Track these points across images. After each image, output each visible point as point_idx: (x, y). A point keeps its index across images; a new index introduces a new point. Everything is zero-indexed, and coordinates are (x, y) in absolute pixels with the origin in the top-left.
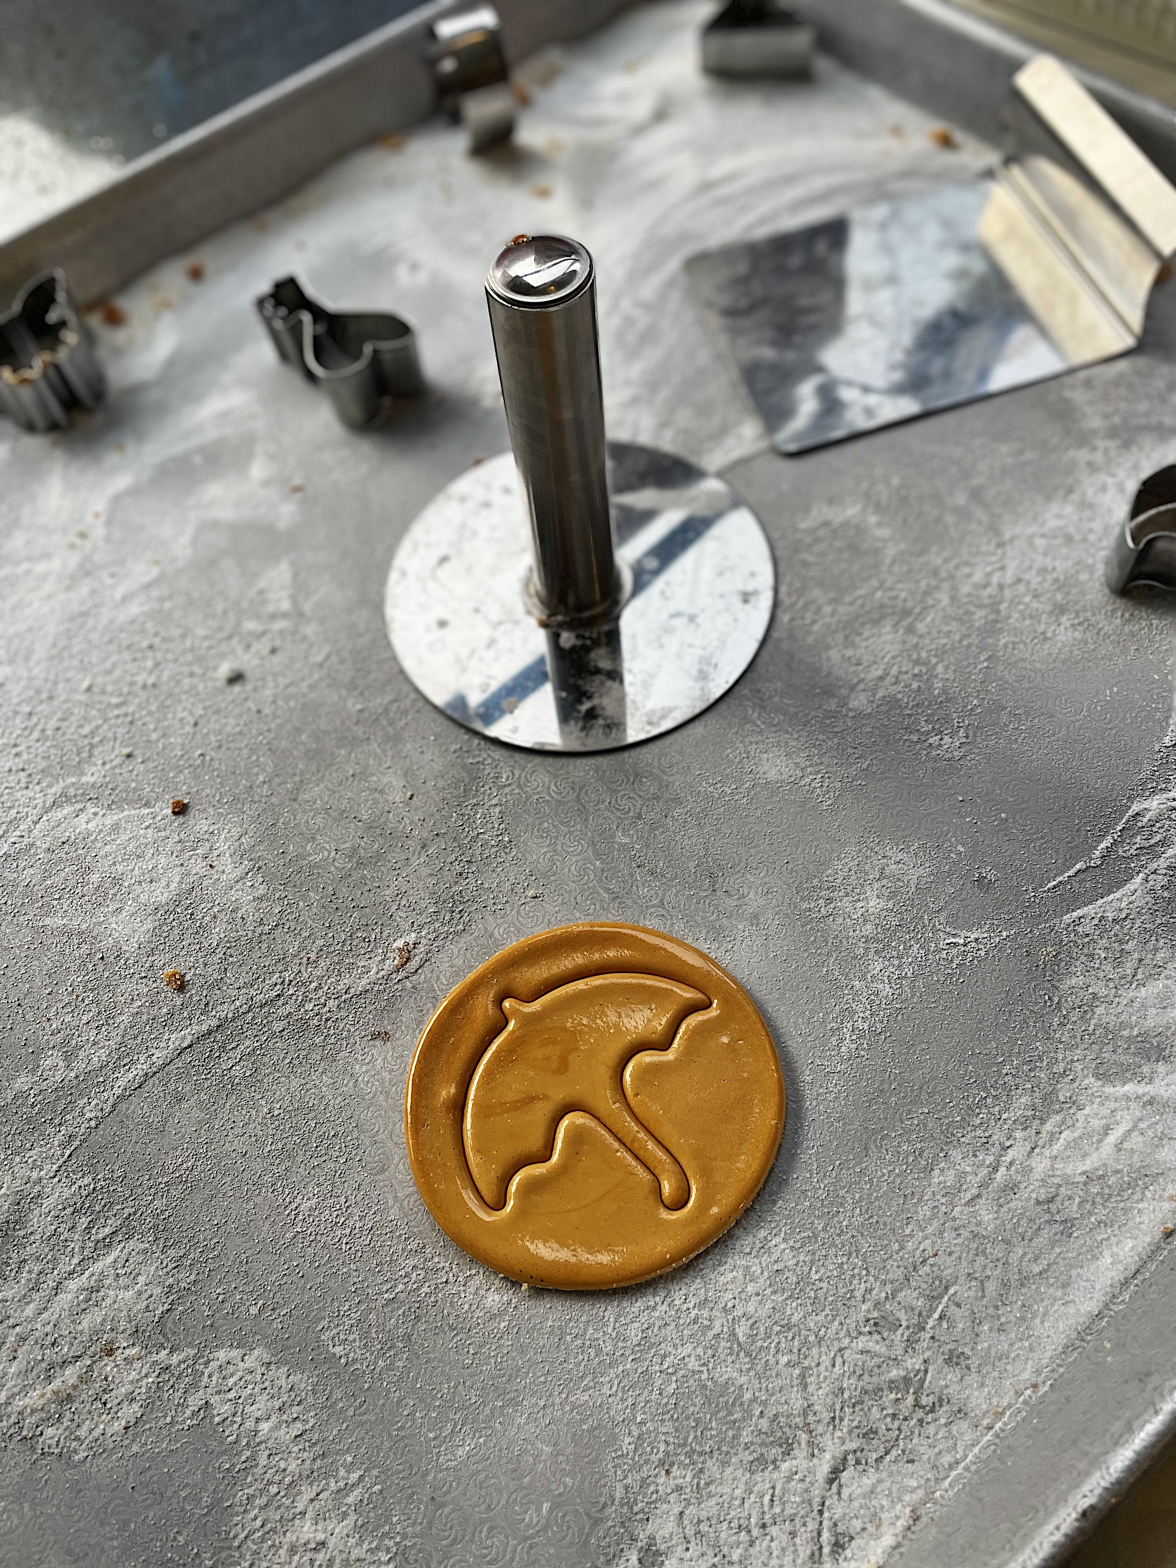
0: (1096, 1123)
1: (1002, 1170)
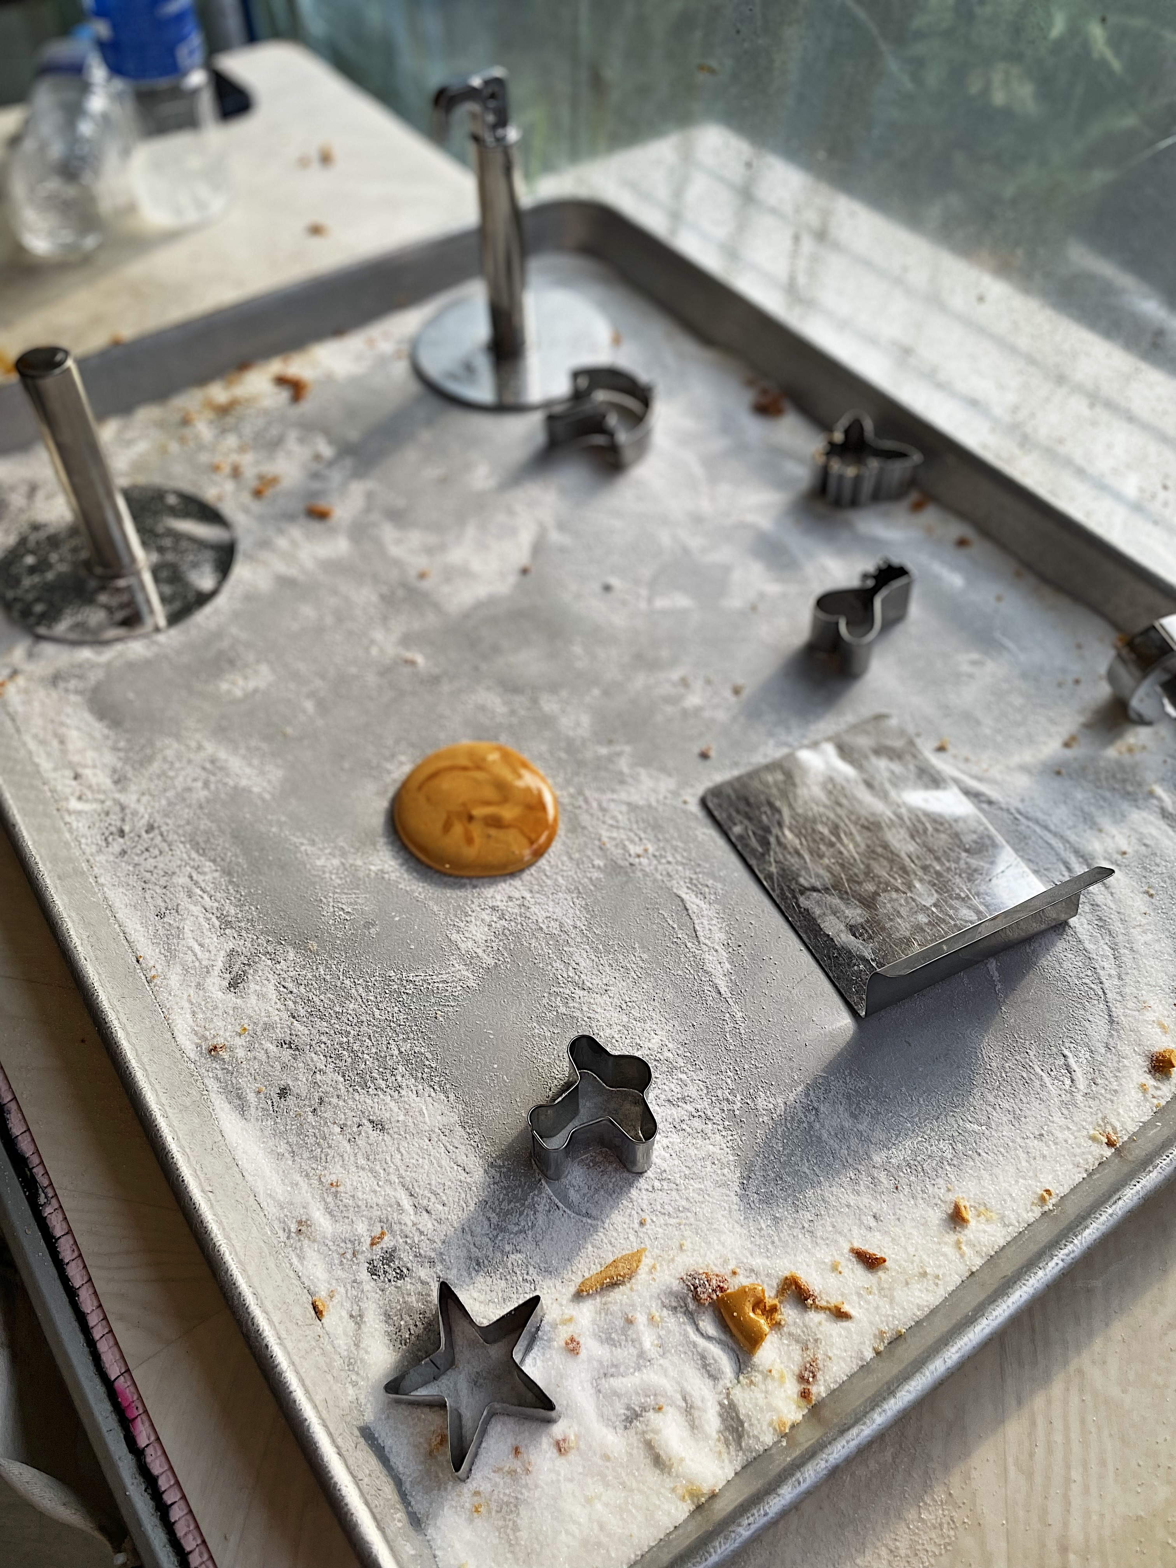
0: (207, 941)
1: (201, 893)
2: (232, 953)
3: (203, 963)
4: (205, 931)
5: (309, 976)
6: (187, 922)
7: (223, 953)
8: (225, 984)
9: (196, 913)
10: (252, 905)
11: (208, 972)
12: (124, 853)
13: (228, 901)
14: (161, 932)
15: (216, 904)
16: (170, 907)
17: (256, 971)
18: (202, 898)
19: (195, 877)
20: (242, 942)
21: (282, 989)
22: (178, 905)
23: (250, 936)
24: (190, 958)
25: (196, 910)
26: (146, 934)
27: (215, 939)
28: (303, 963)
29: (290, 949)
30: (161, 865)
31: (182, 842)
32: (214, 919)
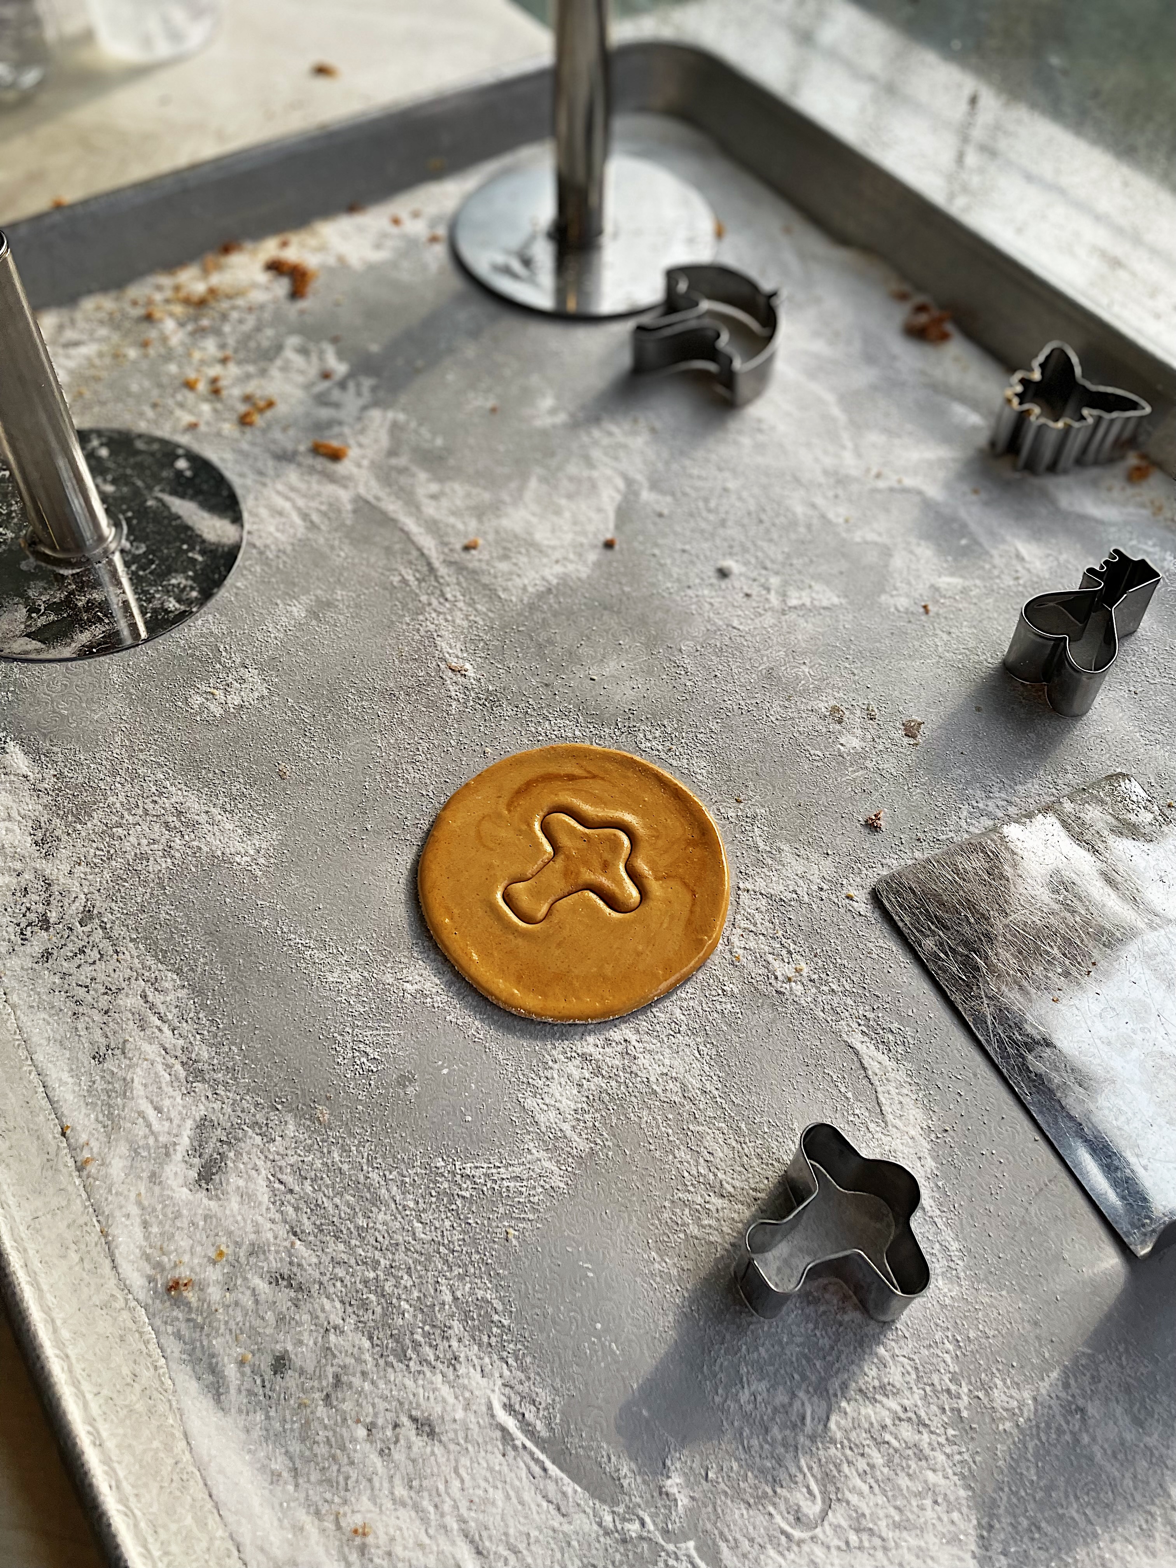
0: (167, 1103)
1: (159, 1023)
2: (203, 1125)
3: (161, 1139)
4: (164, 1085)
5: (318, 1164)
6: (138, 1070)
7: (189, 1123)
8: (193, 1174)
9: (151, 1056)
10: (235, 1044)
11: (167, 1154)
12: (47, 955)
13: (198, 1037)
14: (100, 1085)
15: (181, 1042)
16: (112, 1046)
17: (238, 1154)
18: (160, 1030)
19: (150, 999)
20: (217, 1105)
21: (277, 1185)
22: (125, 1041)
23: (231, 1095)
24: (140, 1130)
25: (151, 1050)
26: (77, 1089)
27: (179, 1099)
28: (309, 1142)
29: (289, 1118)
30: (101, 977)
31: (132, 940)
32: (178, 1067)
